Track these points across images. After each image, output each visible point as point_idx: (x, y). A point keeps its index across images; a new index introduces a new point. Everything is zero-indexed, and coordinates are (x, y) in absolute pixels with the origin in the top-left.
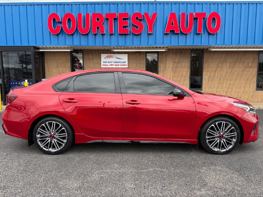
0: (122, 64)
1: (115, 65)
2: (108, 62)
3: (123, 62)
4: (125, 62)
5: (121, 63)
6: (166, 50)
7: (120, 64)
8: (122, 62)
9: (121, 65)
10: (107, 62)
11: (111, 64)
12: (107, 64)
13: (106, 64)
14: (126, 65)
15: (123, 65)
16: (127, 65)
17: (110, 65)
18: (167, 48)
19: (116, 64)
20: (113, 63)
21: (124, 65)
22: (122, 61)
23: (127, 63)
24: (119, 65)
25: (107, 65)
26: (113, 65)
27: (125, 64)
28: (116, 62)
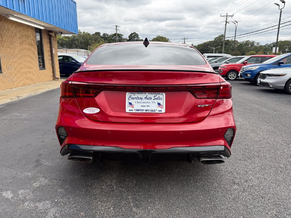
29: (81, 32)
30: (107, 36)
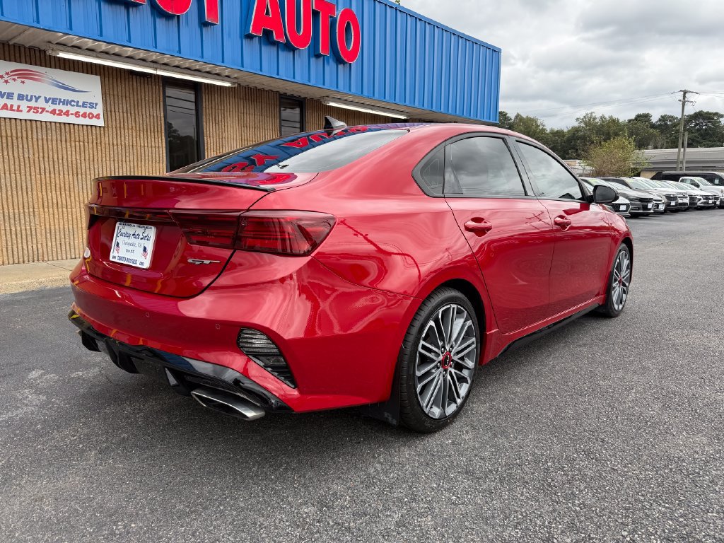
0: (82, 110)
1: (53, 112)
2: (21, 97)
3: (84, 105)
4: (92, 106)
5: (77, 106)
6: (234, 86)
7: (73, 110)
8: (80, 104)
9: (77, 114)
10: (15, 96)
11: (33, 104)
12: (15, 102)
13: (9, 102)
14: (98, 117)
15: (84, 115)
16: (101, 116)
17: (30, 108)
18: (235, 81)
19: (58, 107)
20: (41, 103)
21: (91, 116)
22: (80, 98)
23: (99, 110)
24: (68, 111)
25: (15, 108)
26: (43, 109)
27: (95, 112)
28: (54, 101)
29: (595, 119)
30: (670, 121)
